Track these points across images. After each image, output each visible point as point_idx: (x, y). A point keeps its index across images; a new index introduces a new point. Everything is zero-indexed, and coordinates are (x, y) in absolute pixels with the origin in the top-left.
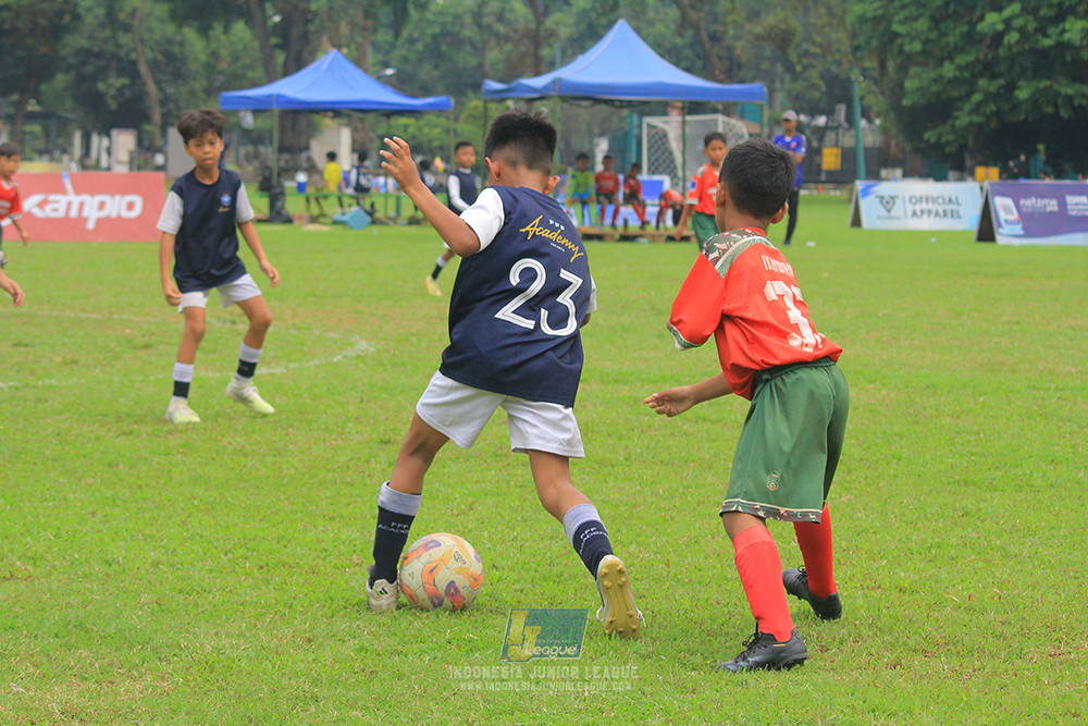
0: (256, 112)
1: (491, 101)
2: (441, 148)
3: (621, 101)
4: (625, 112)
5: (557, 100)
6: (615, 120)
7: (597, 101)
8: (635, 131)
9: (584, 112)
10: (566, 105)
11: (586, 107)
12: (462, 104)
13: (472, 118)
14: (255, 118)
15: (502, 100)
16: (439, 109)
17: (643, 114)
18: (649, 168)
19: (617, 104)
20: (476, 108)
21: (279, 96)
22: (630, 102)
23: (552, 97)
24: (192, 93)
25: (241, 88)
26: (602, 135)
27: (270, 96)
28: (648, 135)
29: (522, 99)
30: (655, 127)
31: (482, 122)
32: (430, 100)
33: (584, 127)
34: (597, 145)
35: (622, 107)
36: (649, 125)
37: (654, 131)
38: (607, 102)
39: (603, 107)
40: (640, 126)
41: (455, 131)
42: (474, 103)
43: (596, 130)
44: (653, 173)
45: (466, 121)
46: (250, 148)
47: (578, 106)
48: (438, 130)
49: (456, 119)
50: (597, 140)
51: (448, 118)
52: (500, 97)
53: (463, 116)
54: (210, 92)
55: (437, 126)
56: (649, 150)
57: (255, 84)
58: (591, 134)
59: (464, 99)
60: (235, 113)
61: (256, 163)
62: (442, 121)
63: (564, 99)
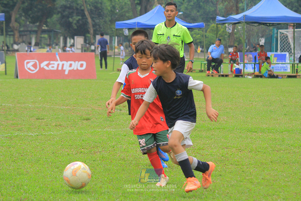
0: (129, 29)
1: (219, 24)
2: (200, 42)
3: (270, 24)
4: (271, 28)
5: (244, 23)
6: (268, 31)
7: (260, 24)
8: (275, 35)
9: (255, 28)
10: (248, 25)
11: (255, 26)
12: (209, 25)
13: (212, 30)
14: (129, 32)
15: (224, 24)
16: (199, 27)
17: (278, 29)
18: (281, 49)
19: (268, 25)
20: (213, 27)
21: (138, 23)
22: (273, 23)
23: (243, 22)
24: (105, 22)
25: (124, 20)
26: (262, 37)
27: (135, 23)
28: (280, 36)
29: (231, 23)
30: (283, 33)
31: (216, 32)
32: (196, 24)
33: (255, 34)
34: (261, 41)
35: (270, 26)
36: (280, 33)
37: (283, 35)
38: (264, 24)
39: (263, 26)
40: (277, 33)
41: (205, 36)
42: (213, 25)
43: (260, 35)
44: (282, 51)
45: (209, 32)
46: (128, 43)
47: (253, 25)
48: (199, 35)
49: (206, 31)
50: (260, 39)
51: (203, 31)
52: (223, 23)
53: (209, 30)
54: (112, 21)
55: (198, 34)
56: (281, 42)
57: (129, 19)
58: (258, 37)
59: (209, 23)
60: (122, 29)
61: (130, 49)
62: (201, 32)
63: (247, 23)
